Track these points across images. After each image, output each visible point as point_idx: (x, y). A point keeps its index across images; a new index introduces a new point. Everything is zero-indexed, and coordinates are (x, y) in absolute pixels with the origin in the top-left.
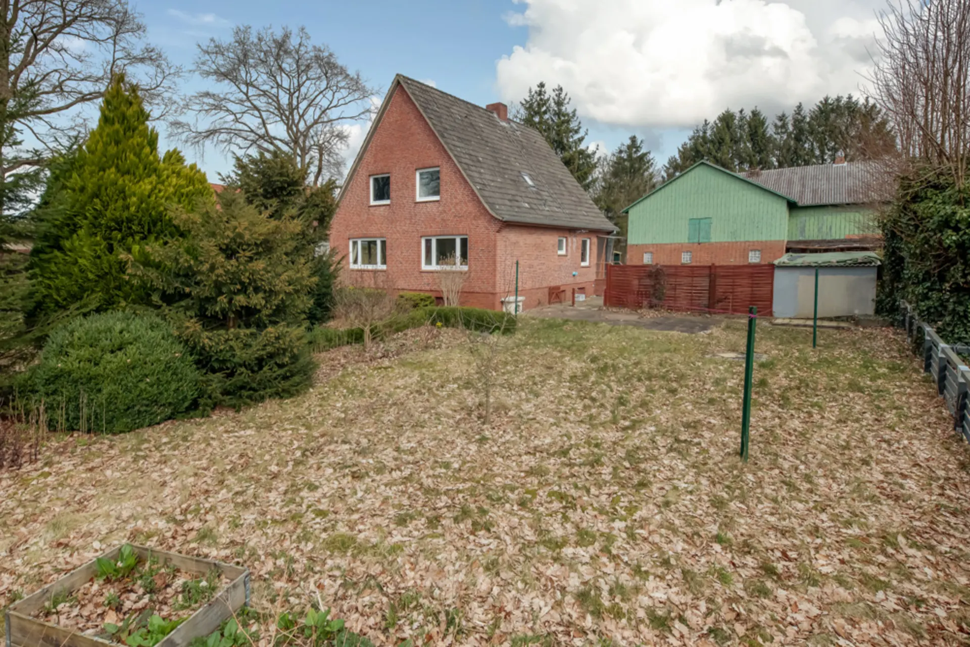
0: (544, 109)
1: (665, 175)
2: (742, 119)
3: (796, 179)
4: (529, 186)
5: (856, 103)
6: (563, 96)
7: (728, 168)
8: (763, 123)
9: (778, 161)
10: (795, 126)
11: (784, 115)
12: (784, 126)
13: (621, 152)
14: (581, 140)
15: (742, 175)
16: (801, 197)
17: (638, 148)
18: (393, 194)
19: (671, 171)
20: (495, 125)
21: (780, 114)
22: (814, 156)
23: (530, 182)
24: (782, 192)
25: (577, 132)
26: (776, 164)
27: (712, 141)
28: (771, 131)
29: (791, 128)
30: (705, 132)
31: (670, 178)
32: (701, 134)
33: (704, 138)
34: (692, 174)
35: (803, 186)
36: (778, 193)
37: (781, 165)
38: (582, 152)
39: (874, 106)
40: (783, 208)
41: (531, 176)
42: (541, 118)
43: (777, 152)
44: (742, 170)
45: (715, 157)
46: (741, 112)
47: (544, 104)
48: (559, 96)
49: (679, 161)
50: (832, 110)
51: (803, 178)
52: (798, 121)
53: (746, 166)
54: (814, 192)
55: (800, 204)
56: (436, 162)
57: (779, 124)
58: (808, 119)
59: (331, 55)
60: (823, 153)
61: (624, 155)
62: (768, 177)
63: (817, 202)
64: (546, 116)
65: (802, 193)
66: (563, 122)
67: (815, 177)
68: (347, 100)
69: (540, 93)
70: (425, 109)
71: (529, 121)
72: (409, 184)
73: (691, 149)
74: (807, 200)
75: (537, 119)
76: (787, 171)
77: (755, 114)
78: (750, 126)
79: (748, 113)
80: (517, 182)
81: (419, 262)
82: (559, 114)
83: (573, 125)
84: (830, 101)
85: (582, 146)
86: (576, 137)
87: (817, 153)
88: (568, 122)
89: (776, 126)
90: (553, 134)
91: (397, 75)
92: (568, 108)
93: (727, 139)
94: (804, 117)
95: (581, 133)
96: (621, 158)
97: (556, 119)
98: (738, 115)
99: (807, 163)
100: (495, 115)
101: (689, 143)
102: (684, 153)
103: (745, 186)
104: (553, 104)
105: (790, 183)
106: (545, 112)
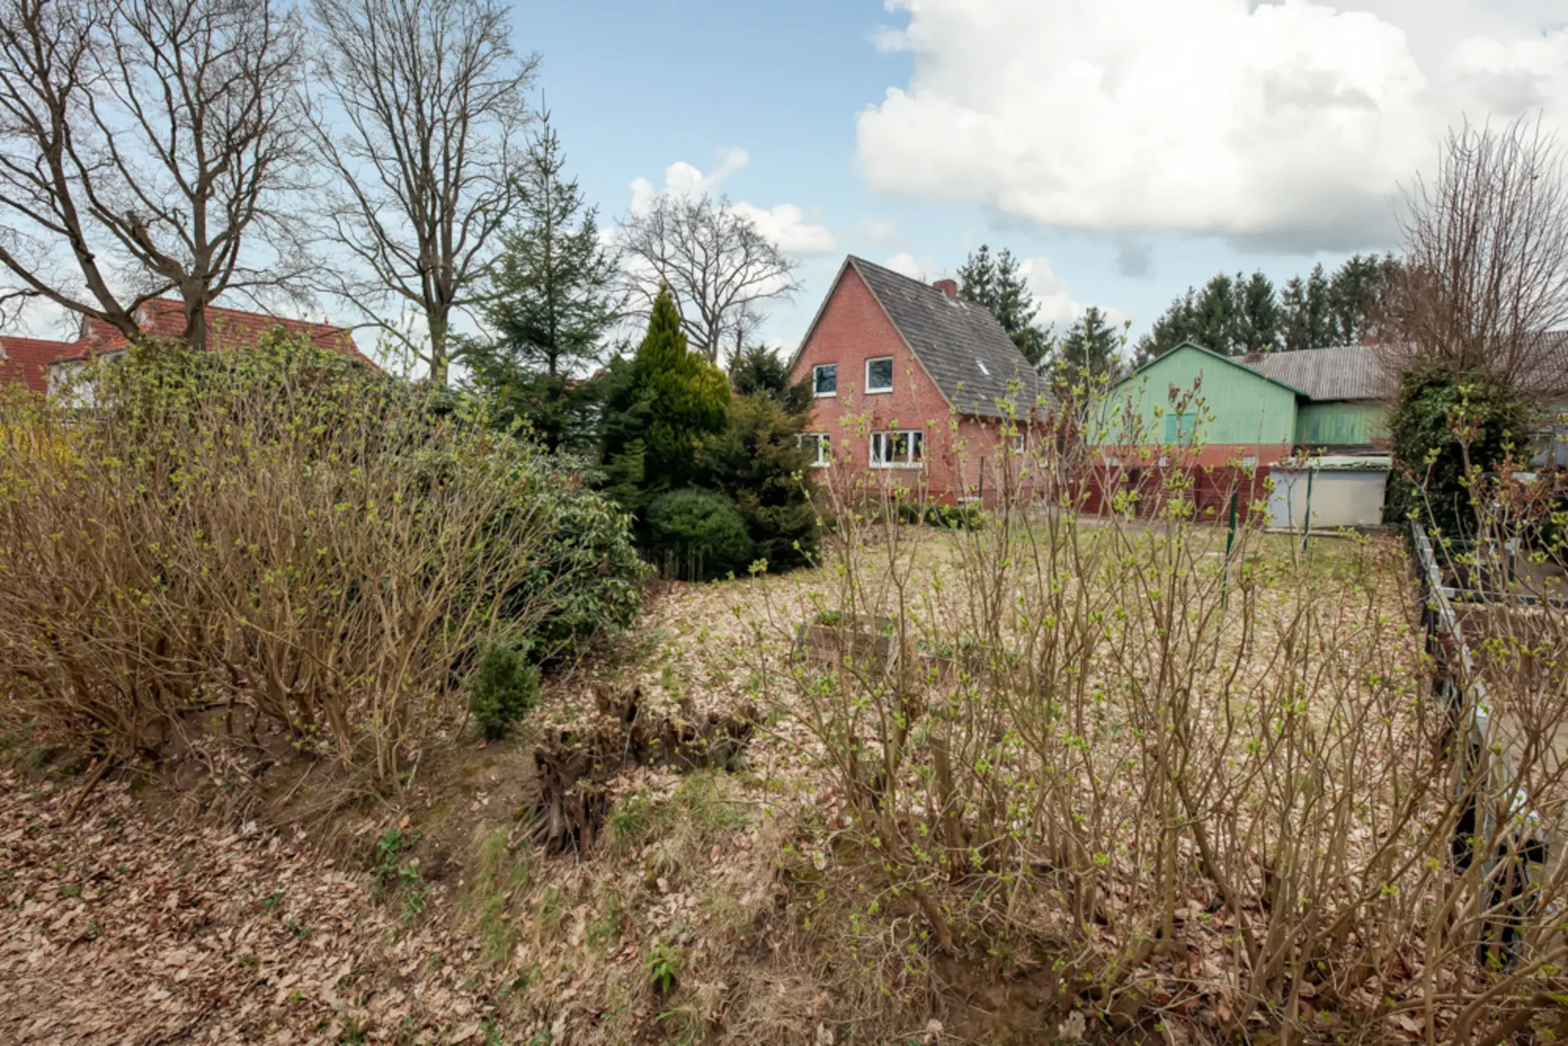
0: (985, 278)
1: (1135, 358)
2: (1239, 285)
3: (1309, 365)
4: (983, 377)
5: (1397, 264)
6: (1010, 261)
7: (1218, 351)
8: (1267, 290)
9: (1287, 340)
10: (1311, 294)
11: (1297, 280)
12: (1297, 294)
13: (1077, 328)
14: (1031, 316)
15: (1237, 360)
16: (1314, 390)
17: (1099, 323)
18: (839, 385)
19: (1143, 352)
20: (945, 306)
21: (1292, 278)
22: (1335, 333)
23: (985, 371)
24: (1291, 382)
25: (1026, 306)
26: (1284, 344)
27: (1198, 315)
28: (1278, 300)
29: (1305, 297)
30: (1189, 303)
31: (1142, 366)
32: (1184, 304)
33: (1188, 310)
34: (1173, 360)
35: (1319, 375)
36: (1285, 383)
37: (1291, 347)
38: (1032, 331)
39: (1421, 268)
40: (1290, 401)
41: (985, 363)
42: (983, 288)
43: (1287, 329)
44: (1237, 352)
45: (1202, 335)
46: (1239, 275)
47: (987, 272)
48: (1005, 261)
49: (1154, 340)
50: (1364, 273)
51: (1318, 365)
52: (1316, 288)
53: (1243, 348)
54: (1333, 382)
55: (1314, 397)
56: (890, 350)
57: (1291, 291)
58: (1329, 285)
59: (752, 224)
60: (1348, 331)
61: (1082, 333)
62: (1274, 362)
63: (1336, 395)
64: (989, 287)
65: (1316, 384)
66: (1011, 294)
67: (1335, 364)
68: (762, 275)
69: (982, 259)
70: (878, 292)
71: (968, 292)
72: (859, 375)
73: (1170, 325)
74: (1323, 393)
75: (977, 290)
76: (1298, 355)
77: (1257, 279)
78: (1250, 295)
79: (1248, 279)
80: (973, 372)
81: (868, 458)
82: (1004, 283)
83: (1022, 297)
84: (1361, 261)
85: (1032, 324)
86: (1026, 312)
87: (1340, 329)
88: (1016, 293)
89: (1286, 294)
90: (998, 310)
91: (850, 256)
92: (1016, 277)
93: (1219, 311)
94: (1325, 283)
95: (1032, 308)
96: (1077, 336)
97: (1000, 290)
98: (1234, 281)
99: (1326, 344)
100: (943, 294)
101: (1168, 318)
102: (1161, 332)
103: (1241, 373)
104: (997, 272)
105: (1301, 370)
106: (988, 282)
